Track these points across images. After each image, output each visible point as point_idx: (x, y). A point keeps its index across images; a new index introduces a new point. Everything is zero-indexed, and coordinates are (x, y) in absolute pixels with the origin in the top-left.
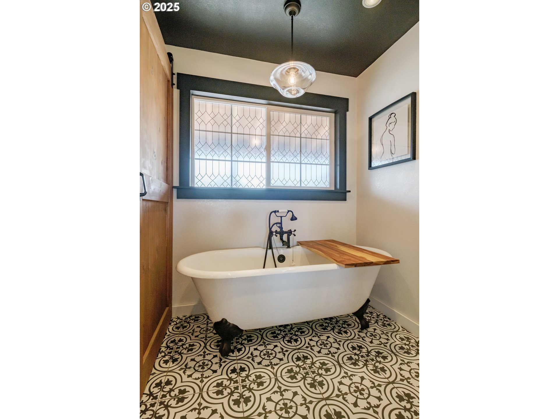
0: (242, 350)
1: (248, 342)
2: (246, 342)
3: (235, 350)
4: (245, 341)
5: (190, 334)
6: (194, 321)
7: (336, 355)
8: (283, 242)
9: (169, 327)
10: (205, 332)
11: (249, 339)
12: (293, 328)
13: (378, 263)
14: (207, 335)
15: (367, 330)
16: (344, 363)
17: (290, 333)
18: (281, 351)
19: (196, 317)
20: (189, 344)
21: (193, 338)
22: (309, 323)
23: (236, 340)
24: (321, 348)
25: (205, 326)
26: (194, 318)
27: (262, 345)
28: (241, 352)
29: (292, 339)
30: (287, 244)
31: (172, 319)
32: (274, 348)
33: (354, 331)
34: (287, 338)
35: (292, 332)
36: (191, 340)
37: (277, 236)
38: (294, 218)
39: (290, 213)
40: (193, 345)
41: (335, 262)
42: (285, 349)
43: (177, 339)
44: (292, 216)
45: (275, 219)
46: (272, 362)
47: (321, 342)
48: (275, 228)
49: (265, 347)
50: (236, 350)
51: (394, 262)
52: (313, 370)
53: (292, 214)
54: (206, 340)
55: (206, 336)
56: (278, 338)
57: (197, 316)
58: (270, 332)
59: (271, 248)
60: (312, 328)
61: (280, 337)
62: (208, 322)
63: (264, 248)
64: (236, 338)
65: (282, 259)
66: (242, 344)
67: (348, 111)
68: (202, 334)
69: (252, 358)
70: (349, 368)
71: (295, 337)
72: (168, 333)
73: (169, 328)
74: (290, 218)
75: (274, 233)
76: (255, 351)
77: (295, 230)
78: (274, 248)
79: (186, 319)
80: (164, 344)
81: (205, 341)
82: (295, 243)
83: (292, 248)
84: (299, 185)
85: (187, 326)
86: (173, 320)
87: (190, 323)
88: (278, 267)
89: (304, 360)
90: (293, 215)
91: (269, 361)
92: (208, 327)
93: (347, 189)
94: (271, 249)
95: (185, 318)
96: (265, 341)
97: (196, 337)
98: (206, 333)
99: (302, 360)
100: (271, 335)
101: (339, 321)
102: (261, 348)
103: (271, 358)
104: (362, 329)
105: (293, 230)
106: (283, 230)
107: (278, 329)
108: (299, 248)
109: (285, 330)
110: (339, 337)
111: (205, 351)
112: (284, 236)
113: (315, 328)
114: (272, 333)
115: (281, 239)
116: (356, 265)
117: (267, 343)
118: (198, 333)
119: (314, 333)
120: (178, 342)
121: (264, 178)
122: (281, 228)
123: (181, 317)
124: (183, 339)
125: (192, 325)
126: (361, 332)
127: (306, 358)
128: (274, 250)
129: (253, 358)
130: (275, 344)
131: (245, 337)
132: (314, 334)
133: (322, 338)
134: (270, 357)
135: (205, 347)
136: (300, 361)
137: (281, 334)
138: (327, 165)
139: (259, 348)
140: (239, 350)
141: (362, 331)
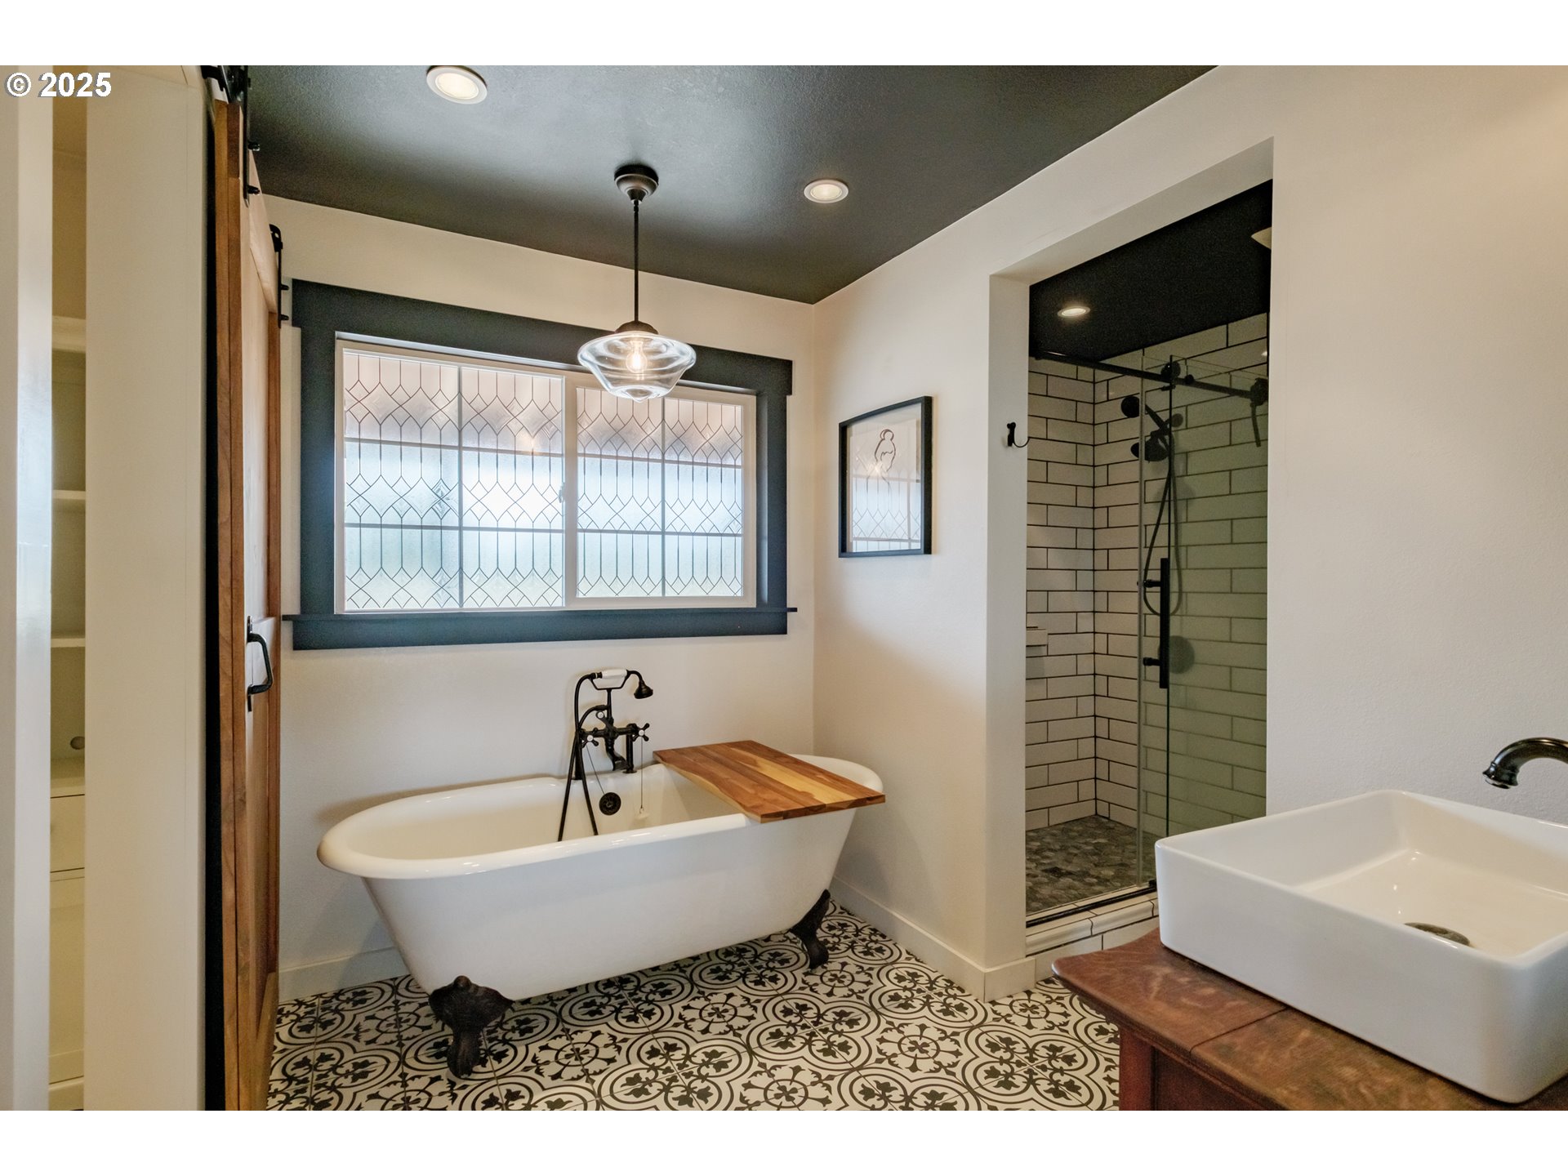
0: (508, 1055)
1: (522, 1033)
2: (516, 1036)
3: (488, 1058)
4: (514, 1032)
5: (350, 1040)
6: (354, 1005)
7: (744, 1033)
8: (614, 758)
9: (277, 1030)
10: (395, 1027)
11: (523, 1027)
12: (643, 986)
13: (837, 806)
14: (401, 1034)
15: (826, 968)
16: (760, 1046)
17: (633, 1000)
18: (612, 1042)
19: (355, 994)
20: (353, 1064)
21: (360, 1046)
22: (685, 969)
23: (487, 1035)
24: (711, 1022)
25: (391, 1012)
26: (351, 997)
27: (560, 1036)
28: (505, 1061)
29: (639, 1011)
30: (625, 765)
31: (280, 1008)
32: (591, 1039)
33: (794, 975)
34: (626, 1012)
35: (640, 995)
36: (355, 1052)
37: (596, 744)
38: (643, 692)
39: (634, 678)
40: (366, 1064)
41: (743, 810)
42: (620, 1037)
43: (313, 1056)
44: (638, 686)
45: (591, 696)
46: (587, 1070)
47: (712, 1009)
48: (593, 722)
49: (567, 1039)
50: (492, 1057)
51: (874, 801)
52: (687, 1071)
53: (638, 680)
54: (401, 1045)
55: (400, 1037)
56: (602, 1014)
57: (359, 990)
58: (581, 1004)
59: (580, 774)
60: (690, 980)
61: (606, 1011)
62: (396, 1002)
63: (560, 777)
64: (487, 1031)
65: (611, 803)
66: (505, 1041)
67: (790, 393)
68: (384, 1035)
69: (535, 1068)
70: (771, 1053)
71: (645, 1007)
72: (280, 1046)
73: (277, 1034)
74: (634, 692)
75: (590, 738)
76: (542, 1052)
77: (647, 726)
78: (590, 774)
79: (325, 1002)
80: (277, 1073)
81: (398, 1049)
82: (649, 757)
83: (639, 771)
84: (657, 593)
85: (335, 1019)
86: (282, 1009)
87: (343, 1013)
88: (601, 834)
89: (668, 1053)
90: (642, 683)
91: (581, 1068)
92: (400, 1016)
93: (790, 605)
94: (580, 779)
95: (322, 1000)
96: (567, 1026)
97: (368, 1043)
98: (396, 1030)
99: (662, 1054)
100: (582, 1010)
101: (761, 954)
102: (556, 1044)
103: (584, 1062)
104: (813, 966)
105: (640, 725)
106: (615, 725)
107: (602, 993)
108: (660, 769)
109: (621, 992)
110: (755, 992)
111: (405, 1071)
112: (616, 741)
113: (698, 978)
114: (586, 1005)
115: (610, 750)
116: (786, 815)
117: (573, 1029)
118: (373, 1034)
119: (696, 990)
120: (318, 1063)
121: (559, 575)
122: (609, 720)
123: (308, 999)
124: (332, 1055)
125: (349, 1016)
126: (812, 974)
127: (671, 1048)
128: (590, 783)
129: (538, 1068)
130: (594, 1029)
131: (513, 1023)
132: (695, 994)
133: (714, 999)
134: (582, 1059)
135: (402, 1061)
136: (657, 1056)
137: (610, 1005)
138: (735, 535)
139: (552, 1044)
140: (499, 1057)
141: (813, 972)
